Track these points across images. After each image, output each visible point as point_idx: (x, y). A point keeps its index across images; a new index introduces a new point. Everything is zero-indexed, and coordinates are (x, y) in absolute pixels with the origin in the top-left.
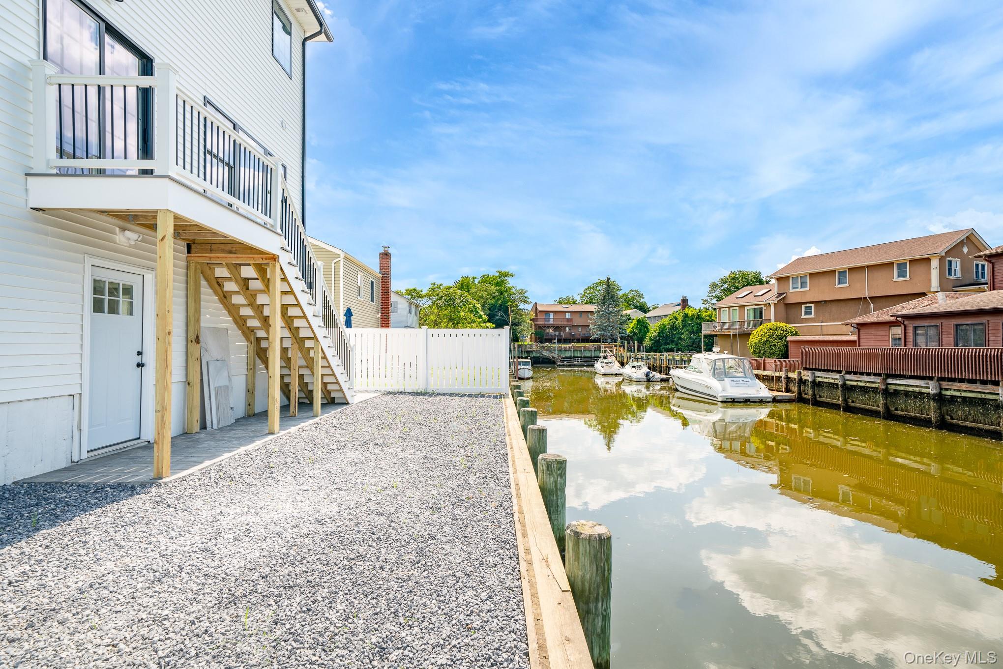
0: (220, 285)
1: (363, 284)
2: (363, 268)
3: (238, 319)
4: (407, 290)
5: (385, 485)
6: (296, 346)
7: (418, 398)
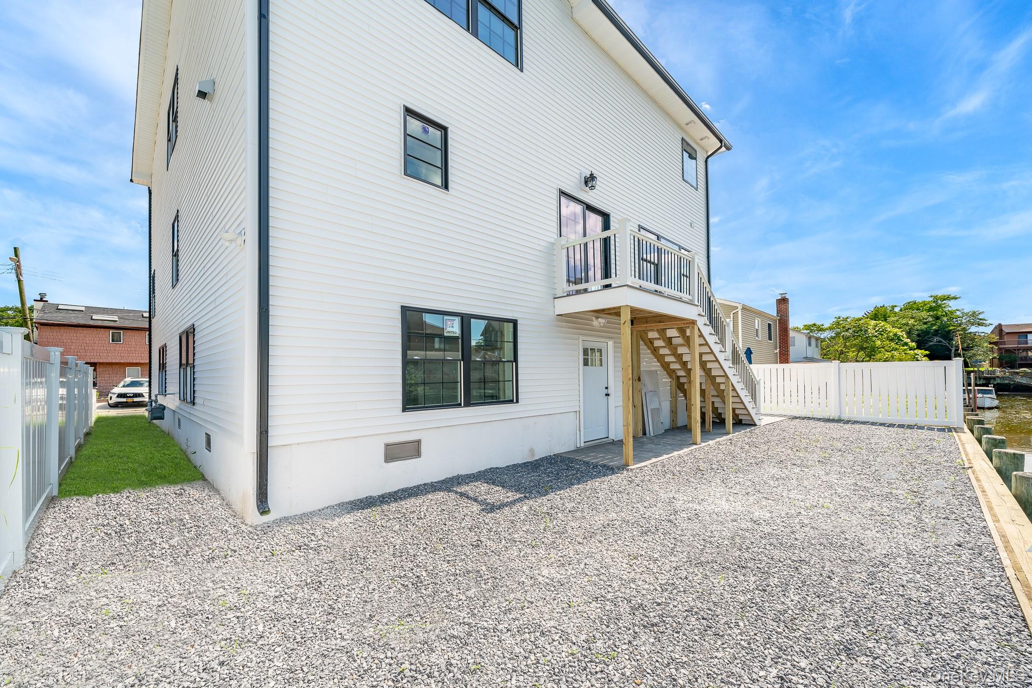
0: (652, 343)
1: (760, 327)
2: (759, 314)
3: (664, 364)
4: (805, 326)
5: (815, 504)
6: (709, 381)
7: (831, 425)
